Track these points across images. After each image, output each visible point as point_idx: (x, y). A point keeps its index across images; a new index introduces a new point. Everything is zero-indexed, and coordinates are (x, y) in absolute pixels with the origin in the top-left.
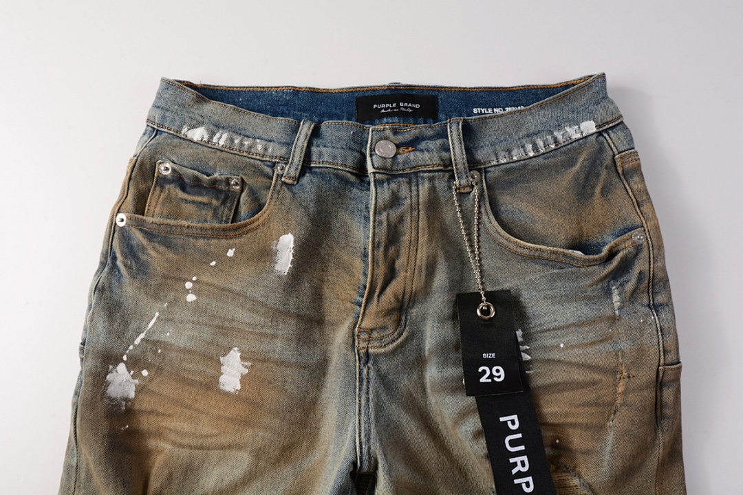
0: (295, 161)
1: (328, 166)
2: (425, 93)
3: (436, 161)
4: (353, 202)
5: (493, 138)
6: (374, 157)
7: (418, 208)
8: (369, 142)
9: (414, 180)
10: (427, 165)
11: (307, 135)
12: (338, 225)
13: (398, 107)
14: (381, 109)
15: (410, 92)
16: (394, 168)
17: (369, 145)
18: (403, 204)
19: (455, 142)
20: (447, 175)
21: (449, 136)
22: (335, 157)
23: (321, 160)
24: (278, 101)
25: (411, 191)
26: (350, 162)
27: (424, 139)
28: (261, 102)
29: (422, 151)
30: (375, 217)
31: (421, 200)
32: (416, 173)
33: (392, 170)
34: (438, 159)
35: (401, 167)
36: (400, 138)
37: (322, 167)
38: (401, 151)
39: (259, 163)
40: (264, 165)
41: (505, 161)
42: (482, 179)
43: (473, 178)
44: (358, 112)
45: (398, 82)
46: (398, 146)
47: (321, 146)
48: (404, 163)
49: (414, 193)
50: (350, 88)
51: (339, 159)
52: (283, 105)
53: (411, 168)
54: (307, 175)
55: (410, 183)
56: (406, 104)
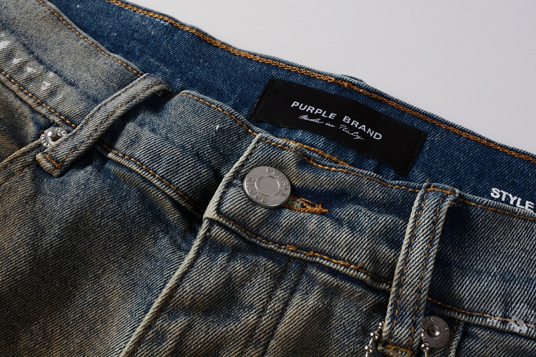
0: (83, 132)
1: (134, 167)
2: (405, 120)
3: (361, 256)
4: (148, 265)
5: (514, 265)
6: (232, 191)
7: (266, 346)
8: (242, 159)
9: (292, 275)
10: (336, 258)
11: (134, 98)
12: (89, 298)
13: (338, 121)
14: (304, 113)
15: (374, 106)
16: (264, 231)
17: (237, 164)
18: (238, 319)
19: (420, 233)
20: (371, 299)
21: (412, 215)
22: (157, 157)
23: (128, 152)
24: (134, 31)
25: (270, 298)
26: (181, 180)
27: (356, 200)
28: (108, 23)
29: (339, 222)
30: (155, 318)
31: (281, 328)
32: (304, 264)
33: (256, 234)
34: (365, 254)
35: (278, 234)
36: (307, 178)
37: (123, 166)
38: (297, 204)
39: (26, 111)
40: (33, 119)
41: (524, 329)
42: (449, 345)
43: (430, 332)
44: (259, 103)
45: (359, 78)
46: (296, 192)
47: (146, 128)
48: (291, 230)
49: (275, 305)
50: (267, 58)
51: (164, 165)
52: (140, 41)
53: (299, 249)
54: (89, 169)
55: (278, 279)
56: (355, 123)
